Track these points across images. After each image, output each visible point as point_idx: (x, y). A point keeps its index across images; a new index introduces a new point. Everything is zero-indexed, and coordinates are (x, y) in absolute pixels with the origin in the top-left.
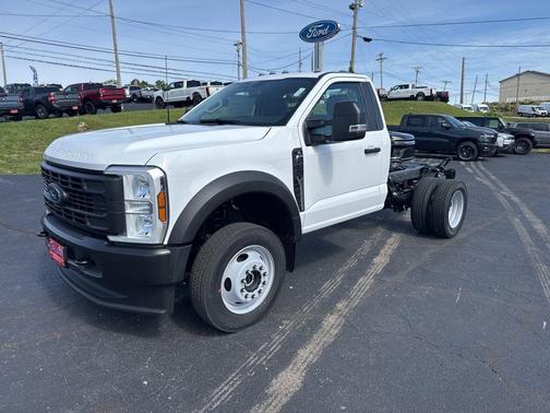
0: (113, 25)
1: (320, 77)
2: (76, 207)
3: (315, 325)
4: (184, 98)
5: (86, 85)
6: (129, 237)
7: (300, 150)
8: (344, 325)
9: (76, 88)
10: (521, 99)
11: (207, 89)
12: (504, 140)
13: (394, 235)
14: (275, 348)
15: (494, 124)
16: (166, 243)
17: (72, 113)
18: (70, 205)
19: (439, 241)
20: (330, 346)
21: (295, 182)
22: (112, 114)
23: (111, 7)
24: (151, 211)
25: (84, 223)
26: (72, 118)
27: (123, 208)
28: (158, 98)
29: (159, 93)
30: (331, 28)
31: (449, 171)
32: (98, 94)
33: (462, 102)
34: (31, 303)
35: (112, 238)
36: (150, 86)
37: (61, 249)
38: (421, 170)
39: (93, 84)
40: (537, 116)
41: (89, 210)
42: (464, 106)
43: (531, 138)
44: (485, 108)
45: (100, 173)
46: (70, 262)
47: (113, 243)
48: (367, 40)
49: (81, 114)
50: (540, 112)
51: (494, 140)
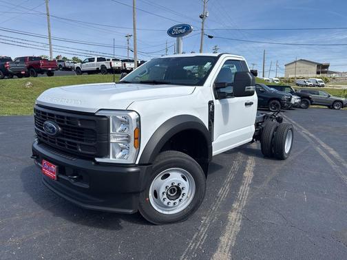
0: (49, 20)
1: (219, 56)
2: (69, 138)
3: (224, 220)
4: (95, 68)
5: (31, 58)
6: (111, 158)
7: (212, 101)
8: (243, 219)
9: (23, 59)
10: (297, 76)
11: (111, 63)
12: (295, 100)
13: (250, 157)
14: (204, 236)
15: (287, 90)
16: (137, 163)
17: (20, 76)
18: (63, 136)
19: (279, 162)
20: (239, 234)
21: (209, 122)
22: (48, 77)
23: (47, 9)
24: (128, 141)
25: (76, 149)
26: (20, 79)
27: (108, 139)
28: (78, 68)
29: (78, 65)
30: (187, 29)
31: (279, 117)
32: (39, 64)
33: (263, 76)
34: (21, 207)
35: (98, 160)
36: (68, 60)
37: (54, 168)
38: (264, 117)
39: (35, 57)
40: (307, 86)
41: (80, 140)
42: (265, 79)
43: (310, 99)
44: (277, 81)
45: (93, 114)
46: (61, 176)
47: (98, 163)
48: (210, 37)
49: (26, 77)
50: (309, 84)
51: (290, 100)
